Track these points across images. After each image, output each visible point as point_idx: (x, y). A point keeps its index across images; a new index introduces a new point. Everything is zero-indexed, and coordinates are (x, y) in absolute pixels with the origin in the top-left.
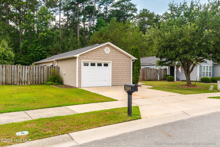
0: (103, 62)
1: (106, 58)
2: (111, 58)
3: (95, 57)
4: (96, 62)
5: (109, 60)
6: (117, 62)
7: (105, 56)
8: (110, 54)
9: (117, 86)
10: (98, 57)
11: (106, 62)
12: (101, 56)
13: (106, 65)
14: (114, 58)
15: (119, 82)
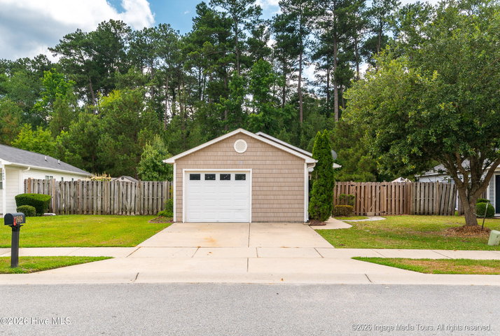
0: (233, 172)
1: (237, 162)
2: (250, 162)
3: (211, 162)
4: (218, 172)
5: (247, 166)
6: (265, 171)
7: (235, 158)
8: (248, 154)
9: (267, 222)
10: (219, 162)
11: (240, 171)
12: (225, 158)
13: (240, 177)
14: (258, 162)
15: (272, 215)
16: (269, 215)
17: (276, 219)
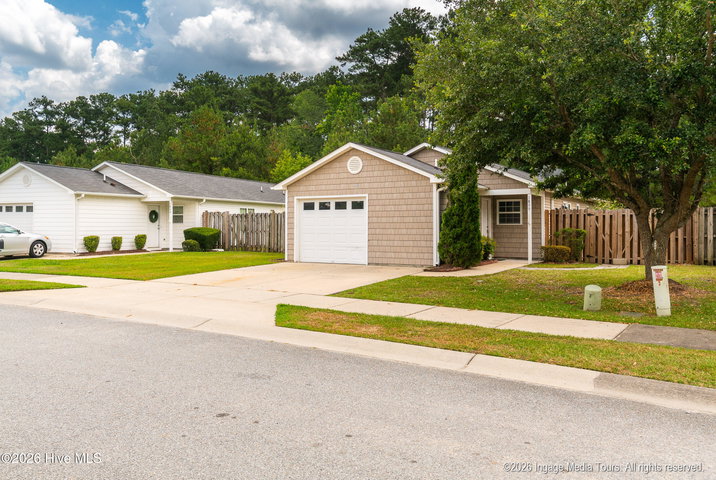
0: (349, 198)
1: (352, 186)
2: (366, 185)
3: (323, 187)
4: (332, 198)
5: (363, 190)
6: (383, 196)
7: (349, 181)
8: (364, 174)
9: (387, 265)
10: (332, 187)
11: (357, 196)
12: (338, 181)
13: (358, 205)
14: (375, 185)
15: (393, 255)
16: (389, 255)
17: (397, 261)
